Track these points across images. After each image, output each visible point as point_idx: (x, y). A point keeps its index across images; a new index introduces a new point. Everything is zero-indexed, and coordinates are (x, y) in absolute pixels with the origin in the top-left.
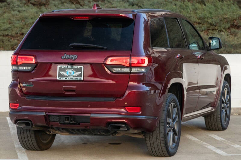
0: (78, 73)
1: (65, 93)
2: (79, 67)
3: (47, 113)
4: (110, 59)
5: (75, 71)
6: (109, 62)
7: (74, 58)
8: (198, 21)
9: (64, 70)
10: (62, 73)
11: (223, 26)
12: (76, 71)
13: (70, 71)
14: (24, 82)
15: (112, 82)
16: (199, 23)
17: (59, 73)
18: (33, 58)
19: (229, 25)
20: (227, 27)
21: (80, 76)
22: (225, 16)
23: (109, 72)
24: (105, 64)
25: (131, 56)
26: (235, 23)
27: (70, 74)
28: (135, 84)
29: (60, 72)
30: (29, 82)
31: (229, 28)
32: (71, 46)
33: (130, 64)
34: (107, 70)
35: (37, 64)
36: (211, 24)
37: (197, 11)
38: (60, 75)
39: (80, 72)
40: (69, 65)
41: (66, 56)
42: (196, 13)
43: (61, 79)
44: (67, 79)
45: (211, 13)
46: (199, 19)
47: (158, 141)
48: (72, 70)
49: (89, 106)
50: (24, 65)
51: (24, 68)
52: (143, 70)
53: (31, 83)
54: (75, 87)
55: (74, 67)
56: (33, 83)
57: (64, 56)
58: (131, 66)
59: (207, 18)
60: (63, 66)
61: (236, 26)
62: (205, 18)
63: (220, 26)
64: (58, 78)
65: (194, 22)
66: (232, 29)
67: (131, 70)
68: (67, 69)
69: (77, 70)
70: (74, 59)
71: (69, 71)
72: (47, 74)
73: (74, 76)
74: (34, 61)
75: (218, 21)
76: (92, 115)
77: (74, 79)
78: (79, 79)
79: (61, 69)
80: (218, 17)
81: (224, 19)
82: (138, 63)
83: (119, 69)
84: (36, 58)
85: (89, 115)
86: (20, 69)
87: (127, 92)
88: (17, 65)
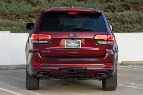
2: (78, 41)
3: (60, 68)
6: (96, 38)
7: (76, 35)
8: (9, 13)
9: (69, 43)
10: (68, 44)
11: (24, 16)
13: (73, 43)
14: (43, 50)
16: (10, 14)
17: (66, 44)
18: (49, 36)
19: (28, 16)
20: (27, 17)
21: (79, 46)
22: (25, 11)
25: (107, 34)
26: (31, 15)
27: (73, 45)
30: (46, 50)
31: (28, 18)
32: (73, 29)
35: (52, 39)
36: (17, 15)
37: (8, 7)
38: (67, 46)
39: (79, 44)
40: (72, 40)
42: (7, 8)
43: (68, 48)
44: (71, 48)
45: (16, 9)
46: (10, 12)
47: (113, 82)
49: (86, 63)
54: (77, 52)
55: (76, 41)
56: (49, 50)
57: (70, 35)
58: (108, 40)
59: (15, 11)
60: (68, 41)
61: (32, 16)
62: (13, 12)
63: (22, 16)
64: (65, 47)
65: (7, 14)
66: (30, 18)
67: (108, 43)
68: (71, 42)
69: (77, 43)
71: (72, 43)
72: (58, 45)
73: (76, 46)
74: (50, 38)
75: (21, 13)
77: (75, 48)
78: (79, 48)
80: (21, 11)
81: (25, 12)
84: (51, 36)
85: (86, 68)
86: (40, 42)
87: (107, 55)
88: (38, 40)
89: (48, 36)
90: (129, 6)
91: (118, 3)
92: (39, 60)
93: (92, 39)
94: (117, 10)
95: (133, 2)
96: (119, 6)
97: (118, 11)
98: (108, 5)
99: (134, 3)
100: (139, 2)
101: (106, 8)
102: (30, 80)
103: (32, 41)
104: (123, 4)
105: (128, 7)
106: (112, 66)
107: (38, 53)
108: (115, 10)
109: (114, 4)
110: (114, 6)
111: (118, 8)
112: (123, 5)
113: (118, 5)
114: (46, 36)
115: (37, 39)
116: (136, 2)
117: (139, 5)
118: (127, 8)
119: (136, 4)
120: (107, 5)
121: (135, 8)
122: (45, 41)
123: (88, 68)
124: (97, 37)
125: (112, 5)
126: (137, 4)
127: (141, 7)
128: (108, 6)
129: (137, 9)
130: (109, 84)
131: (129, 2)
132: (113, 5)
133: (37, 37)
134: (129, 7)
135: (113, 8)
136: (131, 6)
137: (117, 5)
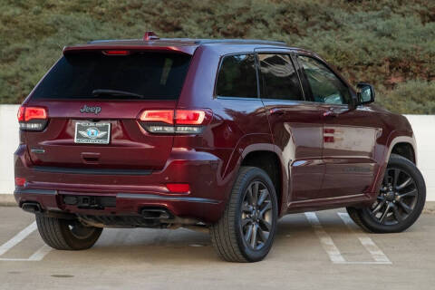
0: (103, 133)
1: (85, 162)
2: (104, 124)
3: (60, 193)
4: (146, 112)
5: (99, 131)
6: (144, 117)
7: (97, 110)
9: (84, 129)
10: (83, 133)
12: (101, 131)
13: (93, 131)
15: (147, 146)
17: (78, 133)
18: (44, 111)
21: (105, 137)
23: (144, 132)
24: (139, 120)
25: (176, 108)
27: (93, 134)
28: (184, 150)
30: (39, 147)
32: (95, 94)
33: (175, 121)
34: (141, 128)
35: (48, 119)
38: (80, 136)
39: (106, 133)
41: (86, 108)
43: (80, 142)
48: (95, 129)
50: (33, 121)
51: (34, 126)
52: (195, 129)
53: (42, 147)
54: (98, 154)
55: (98, 124)
56: (44, 147)
57: (83, 108)
58: (175, 123)
60: (83, 123)
64: (76, 141)
67: (176, 130)
68: (88, 127)
69: (101, 129)
70: (96, 112)
71: (91, 131)
73: (98, 138)
74: (44, 116)
76: (119, 196)
77: (97, 142)
78: (104, 142)
79: (81, 128)
82: (188, 119)
83: (161, 128)
84: (47, 111)
87: (168, 163)
89: (41, 113)
106: (188, 193)
124: (148, 115)
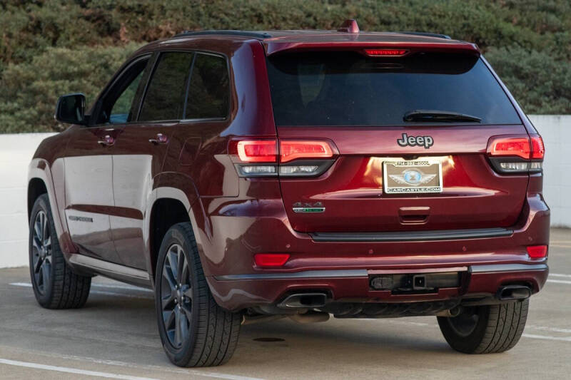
1: (402, 223)
3: (371, 272)
4: (496, 142)
5: (423, 174)
6: (494, 149)
7: (427, 142)
9: (399, 171)
12: (426, 173)
13: (413, 173)
14: (299, 203)
17: (390, 179)
18: (323, 144)
21: (434, 182)
27: (413, 178)
29: (391, 176)
30: (314, 202)
33: (531, 154)
35: (336, 158)
38: (392, 183)
39: (435, 175)
41: (408, 140)
43: (395, 191)
44: (408, 191)
48: (417, 171)
49: (465, 249)
50: (297, 161)
53: (320, 203)
54: (427, 208)
55: (421, 163)
57: (403, 139)
58: (532, 158)
67: (529, 167)
68: (405, 168)
69: (427, 170)
70: (427, 145)
71: (410, 174)
73: (423, 185)
74: (327, 153)
77: (422, 190)
78: (435, 189)
79: (392, 170)
85: (465, 269)
86: (285, 171)
87: (532, 213)
88: (278, 162)
89: (319, 149)
90: (114, 22)
91: (67, 10)
92: (288, 246)
93: (482, 157)
94: (68, 39)
95: (129, 3)
96: (74, 22)
97: (72, 40)
98: (31, 19)
99: (130, 9)
100: (149, 5)
101: (26, 30)
102: (211, 327)
103: (248, 170)
104: (87, 12)
105: (108, 24)
106: (544, 259)
107: (282, 216)
108: (62, 36)
109: (54, 15)
110: (57, 21)
111: (72, 30)
112: (87, 18)
113: (72, 17)
114: (310, 148)
115: (274, 159)
116: (140, 6)
117: (152, 19)
118: (103, 27)
119: (138, 13)
120: (26, 19)
121: (137, 27)
122: (303, 168)
123: (475, 270)
124: (499, 147)
125: (47, 19)
126: (142, 12)
127: (160, 26)
128: (32, 23)
129: (144, 33)
130: (500, 329)
131: (111, 7)
132: (52, 19)
133: (276, 153)
134: (113, 26)
135: (50, 30)
136: (119, 21)
137: (68, 17)
